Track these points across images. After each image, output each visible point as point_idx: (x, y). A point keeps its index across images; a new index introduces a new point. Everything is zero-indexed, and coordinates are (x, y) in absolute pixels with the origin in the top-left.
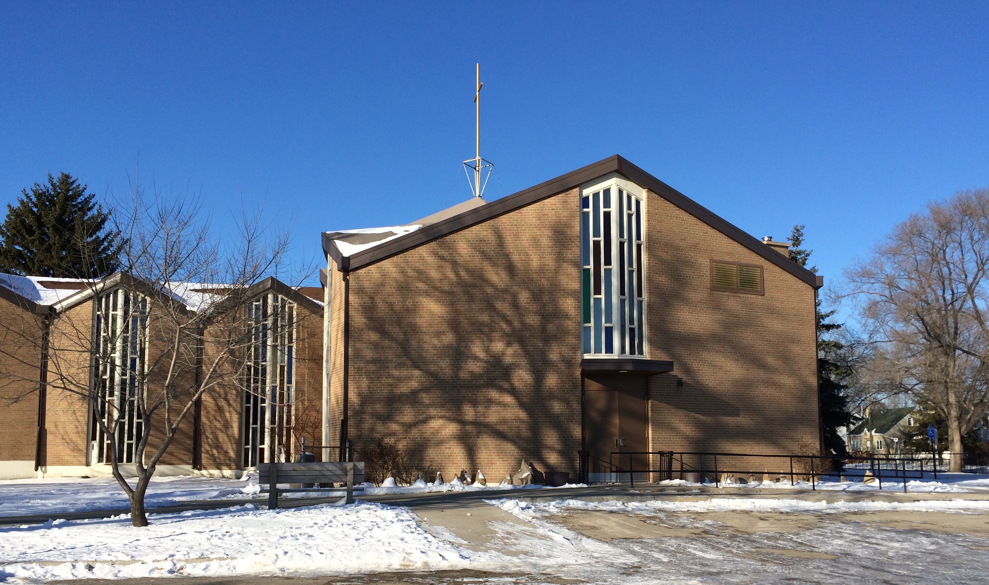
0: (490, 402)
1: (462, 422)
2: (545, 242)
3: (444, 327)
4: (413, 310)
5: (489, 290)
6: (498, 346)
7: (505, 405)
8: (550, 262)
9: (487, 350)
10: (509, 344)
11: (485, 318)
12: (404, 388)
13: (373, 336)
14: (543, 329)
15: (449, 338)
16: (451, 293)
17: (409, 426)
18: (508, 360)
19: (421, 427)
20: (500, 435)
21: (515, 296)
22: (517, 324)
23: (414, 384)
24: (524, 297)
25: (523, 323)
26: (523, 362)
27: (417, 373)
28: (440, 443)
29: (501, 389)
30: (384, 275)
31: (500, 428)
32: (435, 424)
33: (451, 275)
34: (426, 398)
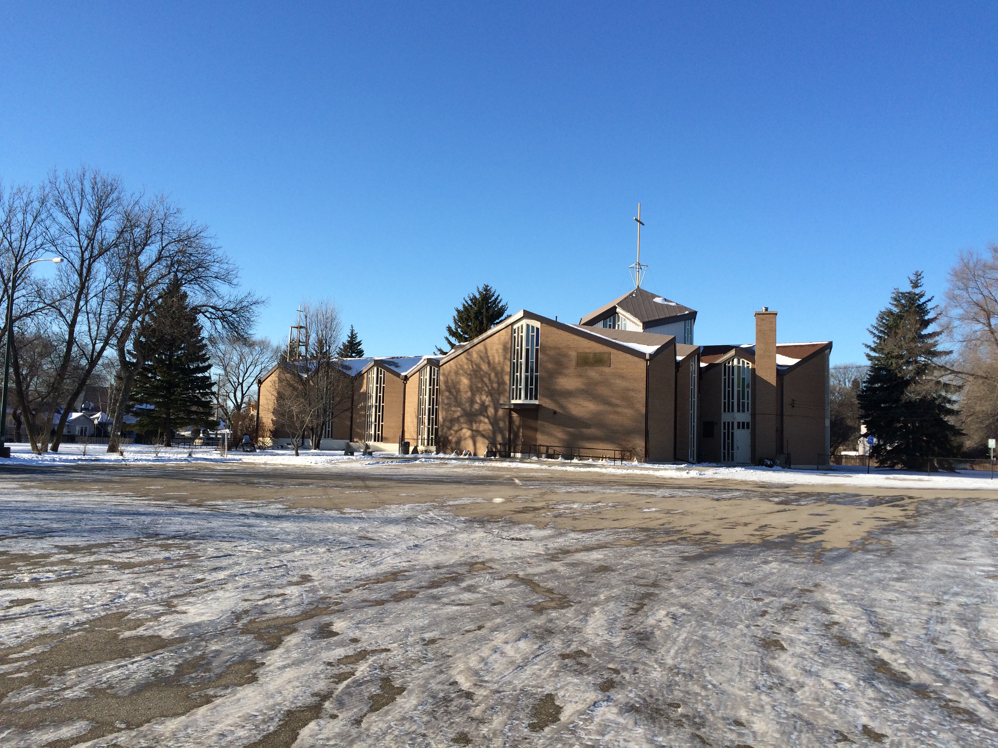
0: (480, 422)
1: (472, 430)
2: (501, 351)
3: (468, 390)
4: (459, 383)
5: (482, 373)
6: (484, 397)
7: (485, 423)
8: (502, 360)
9: (480, 399)
10: (487, 396)
11: (480, 385)
12: (456, 416)
13: (447, 394)
14: (498, 389)
15: (469, 394)
16: (470, 375)
17: (457, 431)
18: (487, 403)
19: (460, 432)
20: (483, 436)
21: (490, 375)
22: (490, 388)
23: (458, 414)
24: (493, 375)
25: (492, 387)
26: (491, 404)
27: (459, 409)
28: (465, 439)
29: (484, 416)
30: (451, 367)
31: (484, 433)
32: (464, 431)
33: (471, 367)
34: (462, 420)
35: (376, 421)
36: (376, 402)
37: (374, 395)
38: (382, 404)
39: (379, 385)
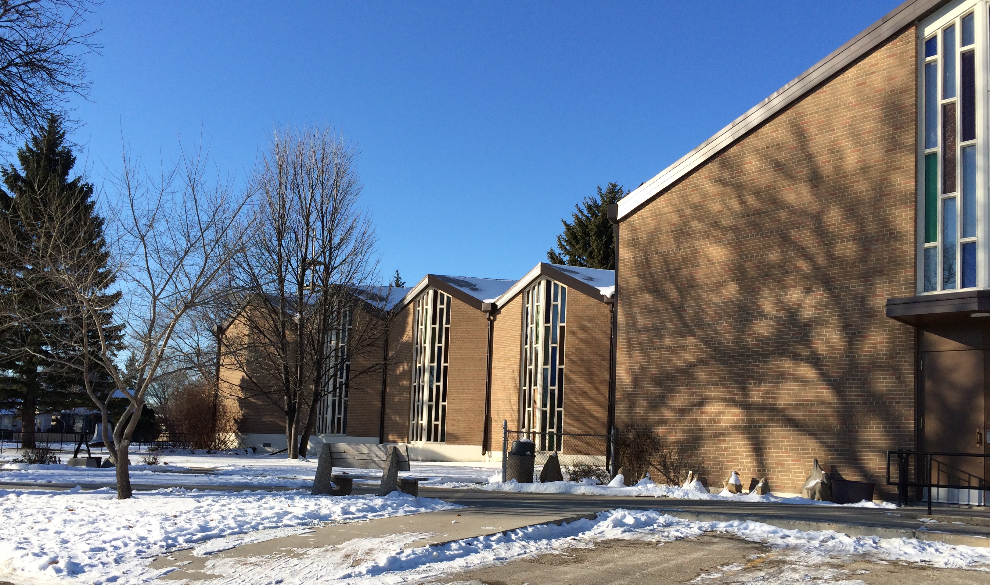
6: (795, 295)
7: (803, 381)
9: (779, 302)
10: (808, 290)
12: (678, 363)
13: (646, 298)
14: (864, 260)
15: (732, 291)
16: (734, 229)
17: (684, 411)
18: (807, 313)
23: (690, 357)
26: (830, 316)
27: (692, 341)
28: (719, 437)
32: (714, 407)
34: (702, 375)
35: (430, 399)
36: (432, 361)
37: (428, 345)
38: (443, 364)
39: (437, 326)
